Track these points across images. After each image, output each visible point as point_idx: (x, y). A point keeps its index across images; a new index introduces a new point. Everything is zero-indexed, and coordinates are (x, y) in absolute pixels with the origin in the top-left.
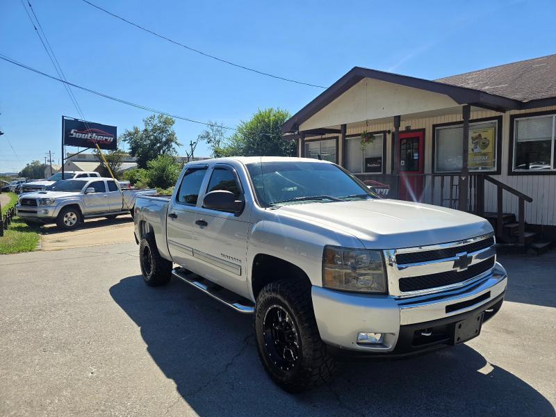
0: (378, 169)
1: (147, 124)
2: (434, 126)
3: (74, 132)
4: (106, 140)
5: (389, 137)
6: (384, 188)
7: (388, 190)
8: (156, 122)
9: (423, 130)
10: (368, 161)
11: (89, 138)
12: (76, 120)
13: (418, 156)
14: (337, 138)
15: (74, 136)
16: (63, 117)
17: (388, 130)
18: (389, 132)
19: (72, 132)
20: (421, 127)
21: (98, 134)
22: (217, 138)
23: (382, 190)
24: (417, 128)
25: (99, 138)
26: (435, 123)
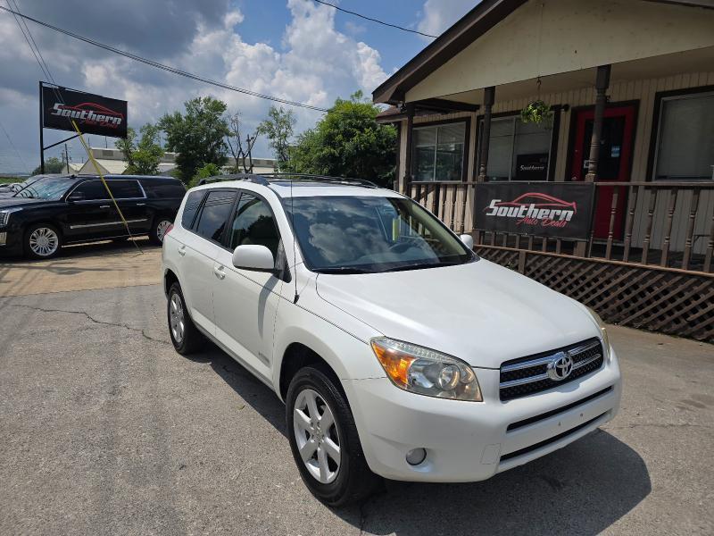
0: (541, 175)
1: (189, 108)
2: (659, 95)
3: (59, 107)
4: (110, 121)
5: (566, 118)
6: (562, 209)
7: (571, 213)
8: (202, 106)
9: (635, 104)
10: (522, 159)
11: (82, 117)
12: (62, 89)
13: (620, 152)
14: (468, 120)
15: (58, 114)
16: (41, 83)
17: (564, 103)
18: (566, 107)
19: (56, 106)
20: (630, 98)
21: (97, 112)
22: (283, 131)
23: (559, 212)
24: (622, 98)
25: (99, 118)
26: (661, 89)
